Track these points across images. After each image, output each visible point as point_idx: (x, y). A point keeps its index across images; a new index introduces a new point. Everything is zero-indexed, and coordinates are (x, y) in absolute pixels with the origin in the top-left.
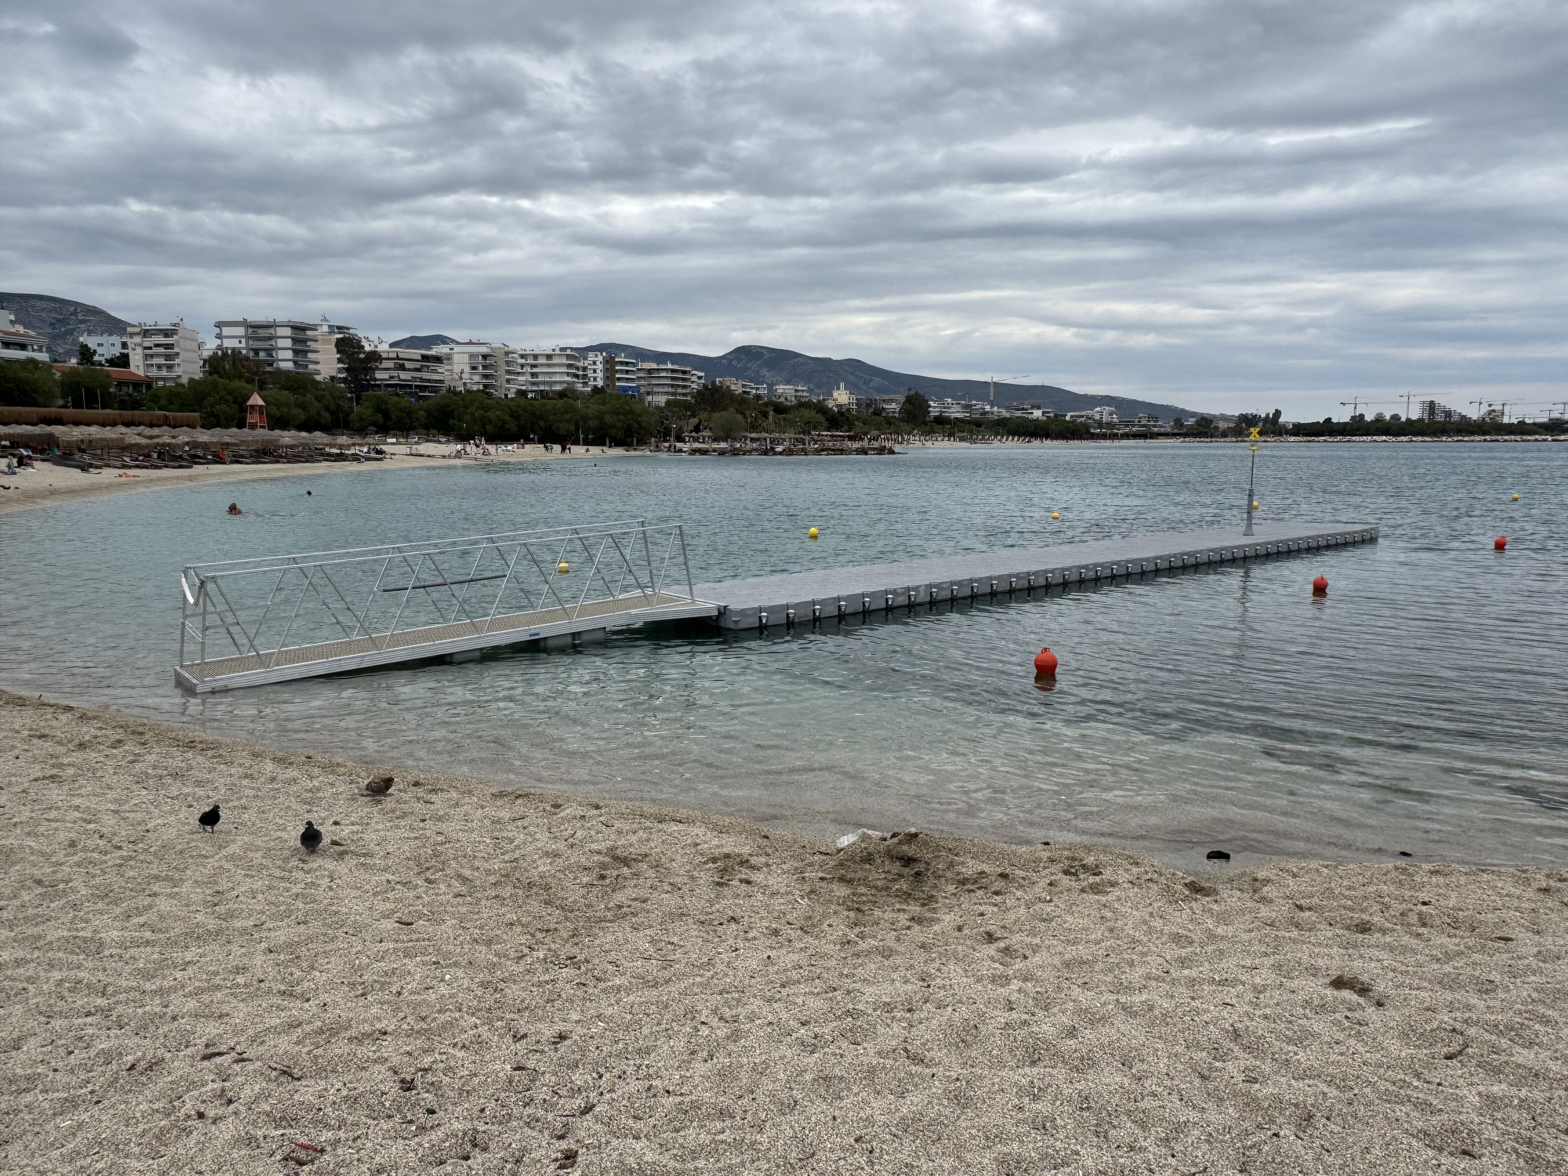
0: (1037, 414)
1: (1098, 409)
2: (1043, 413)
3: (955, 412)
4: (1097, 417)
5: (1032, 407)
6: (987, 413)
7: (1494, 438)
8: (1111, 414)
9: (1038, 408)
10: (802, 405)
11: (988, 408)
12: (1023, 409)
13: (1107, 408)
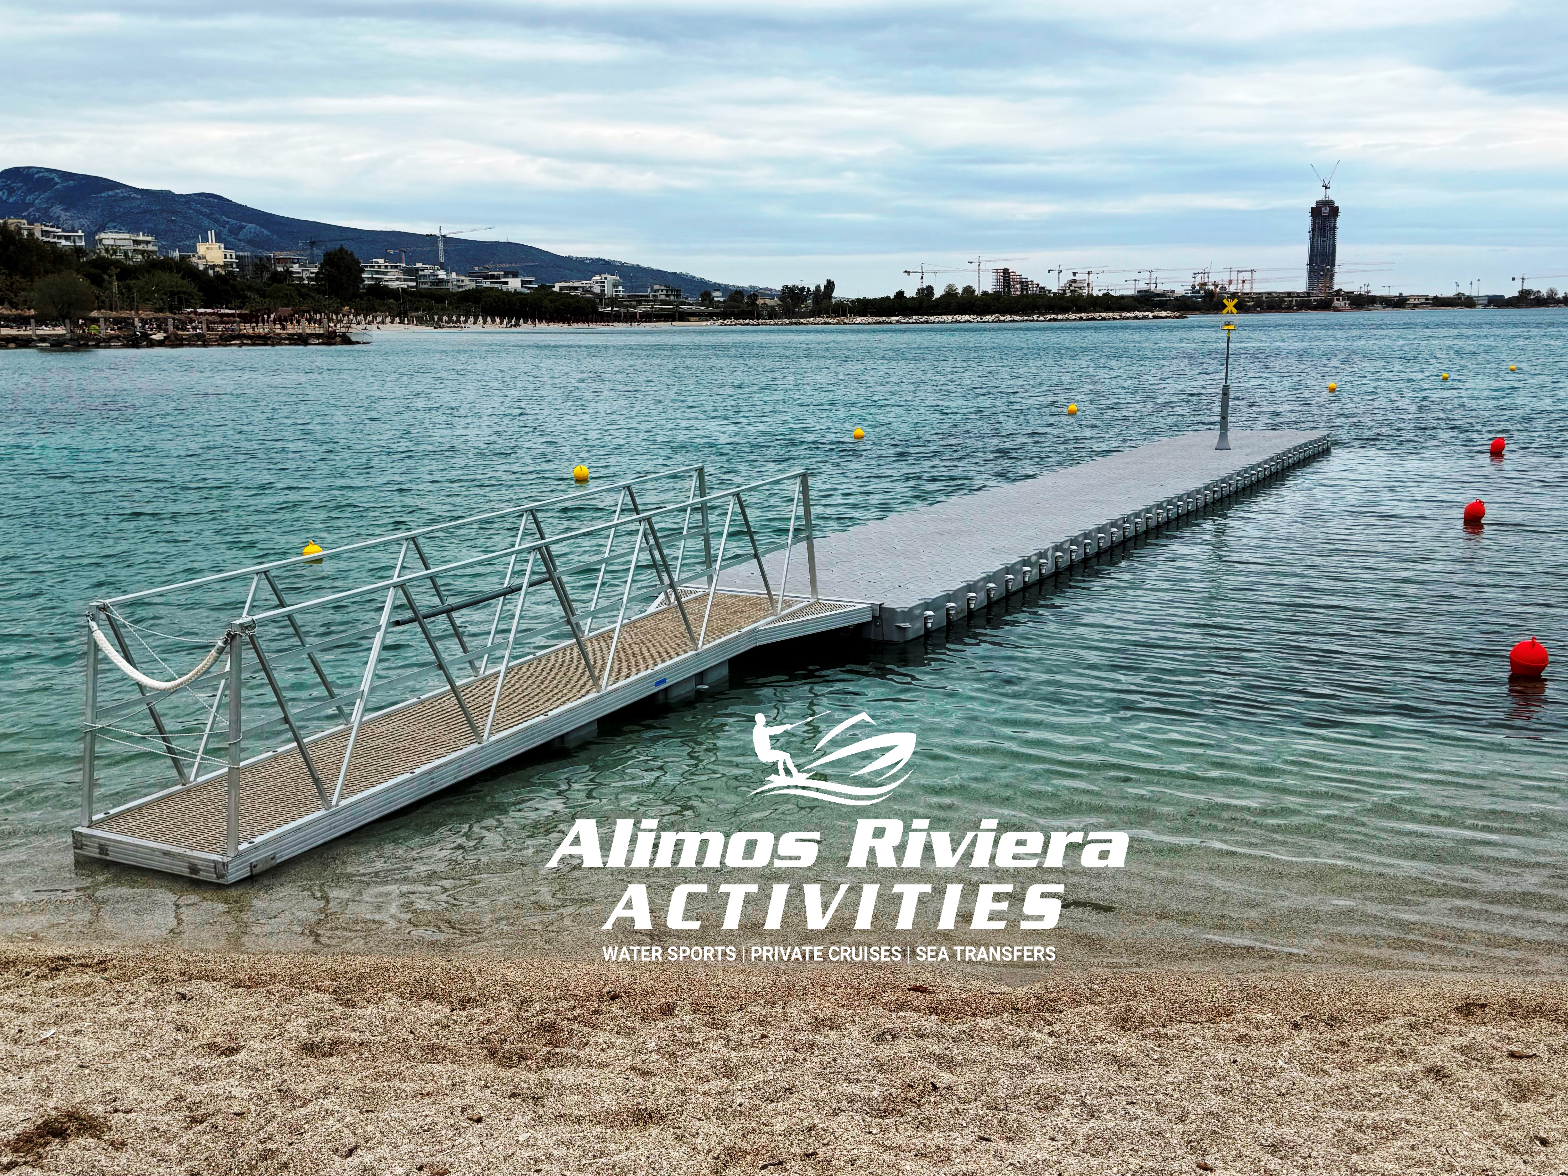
0: (514, 284)
1: (597, 278)
2: (523, 282)
3: (395, 280)
4: (597, 289)
5: (506, 275)
6: (441, 281)
7: (1091, 315)
8: (615, 286)
9: (515, 275)
10: (153, 265)
11: (442, 274)
12: (492, 277)
13: (609, 277)
